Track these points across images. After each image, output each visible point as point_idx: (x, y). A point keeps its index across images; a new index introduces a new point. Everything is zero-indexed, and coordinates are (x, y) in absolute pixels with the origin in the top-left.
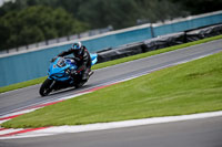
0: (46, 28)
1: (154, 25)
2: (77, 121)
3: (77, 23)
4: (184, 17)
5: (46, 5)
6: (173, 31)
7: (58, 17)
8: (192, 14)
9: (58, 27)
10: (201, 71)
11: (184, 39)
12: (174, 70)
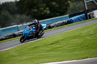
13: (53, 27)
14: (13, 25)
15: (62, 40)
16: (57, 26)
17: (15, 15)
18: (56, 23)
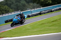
0: (2, 11)
1: (32, 10)
2: (11, 36)
3: (11, 10)
4: (40, 8)
5: (2, 5)
6: (37, 12)
7: (5, 8)
8: (42, 7)
9: (5, 11)
10: (45, 23)
11: (40, 14)
12: (37, 22)
13: (54, 11)
14: (28, 10)
15: (59, 19)
16: (56, 11)
17: (29, 3)
18: (56, 9)
